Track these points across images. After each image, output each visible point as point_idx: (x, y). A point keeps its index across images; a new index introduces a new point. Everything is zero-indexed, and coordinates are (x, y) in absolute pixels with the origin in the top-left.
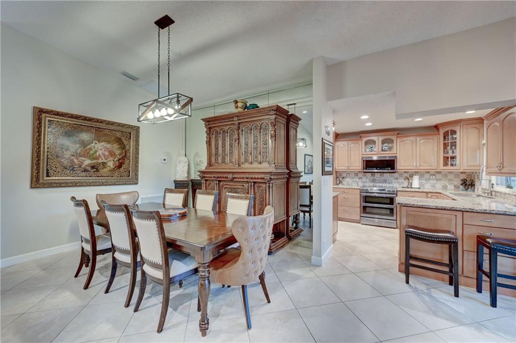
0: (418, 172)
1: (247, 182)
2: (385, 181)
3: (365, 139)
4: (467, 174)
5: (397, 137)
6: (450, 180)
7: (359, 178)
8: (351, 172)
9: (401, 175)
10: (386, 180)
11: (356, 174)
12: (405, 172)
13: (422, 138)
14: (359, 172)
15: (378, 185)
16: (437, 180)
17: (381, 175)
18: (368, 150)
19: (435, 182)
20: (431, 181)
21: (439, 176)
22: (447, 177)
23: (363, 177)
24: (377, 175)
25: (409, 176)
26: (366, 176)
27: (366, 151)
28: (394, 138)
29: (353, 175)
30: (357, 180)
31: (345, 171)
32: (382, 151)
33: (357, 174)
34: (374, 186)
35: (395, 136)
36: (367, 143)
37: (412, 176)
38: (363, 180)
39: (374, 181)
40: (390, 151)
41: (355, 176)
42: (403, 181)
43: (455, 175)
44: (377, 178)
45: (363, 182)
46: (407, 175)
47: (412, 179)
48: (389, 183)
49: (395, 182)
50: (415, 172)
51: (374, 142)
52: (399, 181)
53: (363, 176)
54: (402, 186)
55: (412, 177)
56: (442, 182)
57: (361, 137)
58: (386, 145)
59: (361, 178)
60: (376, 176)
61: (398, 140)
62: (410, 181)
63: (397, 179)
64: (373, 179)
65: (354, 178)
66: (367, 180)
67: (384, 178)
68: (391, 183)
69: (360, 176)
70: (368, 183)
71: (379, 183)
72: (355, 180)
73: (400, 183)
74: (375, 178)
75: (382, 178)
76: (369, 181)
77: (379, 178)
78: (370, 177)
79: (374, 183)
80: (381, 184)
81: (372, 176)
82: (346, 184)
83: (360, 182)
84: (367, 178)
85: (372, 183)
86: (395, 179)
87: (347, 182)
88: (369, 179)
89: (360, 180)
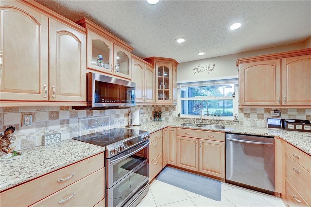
2: (106, 122)
3: (93, 37)
5: (131, 55)
7: (62, 123)
8: (39, 109)
10: (108, 118)
11: (54, 115)
14: (62, 108)
16: (144, 113)
17: (100, 112)
19: (142, 115)
21: (144, 109)
22: (147, 110)
23: (71, 120)
26: (76, 116)
27: (91, 61)
29: (44, 116)
30: (57, 127)
33: (57, 113)
37: (130, 111)
38: (71, 125)
39: (90, 124)
41: (50, 118)
42: (123, 118)
43: (150, 108)
44: (96, 119)
45: (71, 130)
48: (111, 124)
49: (116, 122)
52: (120, 118)
53: (71, 116)
56: (146, 115)
59: (67, 122)
60: (94, 115)
61: (132, 60)
62: (129, 117)
63: (118, 116)
64: (89, 120)
65: (47, 126)
66: (79, 125)
67: (105, 117)
68: (113, 124)
69: (64, 119)
70: (80, 130)
71: (98, 126)
72: (50, 128)
73: (121, 121)
74: (92, 118)
75: (102, 116)
76: (83, 125)
77: (98, 118)
78: (85, 118)
79: (90, 128)
80: (101, 127)
81: (87, 116)
82: (22, 146)
83: (64, 130)
84: (80, 120)
85: (88, 128)
86: (116, 117)
87: (23, 141)
88: (82, 122)
89: (65, 128)
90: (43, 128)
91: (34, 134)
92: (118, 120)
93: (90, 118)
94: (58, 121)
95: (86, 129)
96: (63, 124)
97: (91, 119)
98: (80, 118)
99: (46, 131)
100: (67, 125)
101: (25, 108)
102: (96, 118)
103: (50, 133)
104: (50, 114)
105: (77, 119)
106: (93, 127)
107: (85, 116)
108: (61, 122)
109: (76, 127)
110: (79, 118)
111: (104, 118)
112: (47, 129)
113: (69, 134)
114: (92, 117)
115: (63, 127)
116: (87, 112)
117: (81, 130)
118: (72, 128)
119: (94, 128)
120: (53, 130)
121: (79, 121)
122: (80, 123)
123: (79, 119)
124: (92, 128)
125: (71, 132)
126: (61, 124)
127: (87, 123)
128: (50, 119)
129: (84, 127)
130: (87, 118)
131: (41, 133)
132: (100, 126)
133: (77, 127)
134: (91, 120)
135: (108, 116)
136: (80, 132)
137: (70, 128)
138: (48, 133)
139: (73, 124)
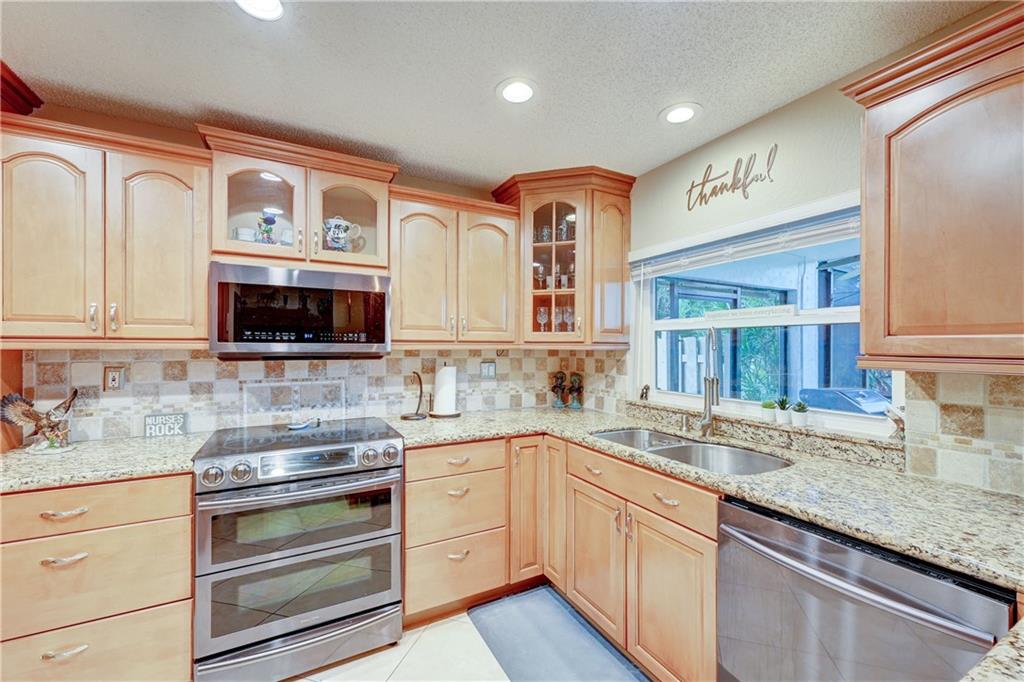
0: (452, 354)
2: (332, 397)
3: (229, 165)
4: (561, 355)
5: (391, 192)
6: (527, 377)
7: (195, 390)
8: (140, 355)
9: (394, 366)
10: (338, 388)
11: (176, 370)
12: (409, 353)
14: (196, 355)
16: (501, 378)
17: (312, 369)
19: (493, 385)
20: (485, 385)
21: (504, 365)
22: (520, 368)
23: (218, 384)
24: (296, 374)
25: (423, 370)
26: (233, 375)
28: (378, 192)
29: (152, 372)
30: (183, 400)
31: (92, 354)
32: (326, 247)
33: (183, 365)
35: (383, 189)
37: (431, 369)
38: (218, 397)
39: (277, 399)
40: (360, 251)
41: (166, 377)
42: (400, 389)
43: (537, 359)
44: (296, 386)
45: (221, 410)
46: (417, 365)
47: (432, 382)
48: (348, 404)
49: (371, 398)
50: (444, 353)
52: (388, 390)
53: (220, 376)
55: (433, 370)
56: (511, 385)
58: (344, 223)
59: (209, 388)
60: (288, 374)
62: (427, 388)
63: (379, 381)
64: (272, 388)
65: (157, 394)
66: (241, 399)
67: (328, 382)
68: (356, 404)
69: (199, 380)
70: (245, 410)
71: (302, 406)
72: (165, 399)
73: (391, 398)
74: (283, 384)
75: (317, 380)
76: (254, 400)
77: (304, 383)
78: (260, 382)
79: (277, 410)
80: (313, 410)
81: (267, 375)
82: (104, 432)
83: (200, 409)
84: (245, 386)
85: (268, 409)
86: (370, 385)
87: (106, 421)
88: (251, 391)
89: (202, 402)
90: (150, 399)
91: (129, 408)
92: (377, 395)
93: (275, 381)
94: (185, 384)
95: (262, 410)
96: (197, 394)
97: (277, 384)
98: (245, 382)
99: (156, 407)
100: (209, 396)
101: (111, 352)
102: (297, 383)
103: (165, 411)
104: (165, 369)
105: (235, 384)
106: (284, 407)
107: (261, 375)
108: (191, 387)
109: (233, 403)
110: (242, 379)
111: (324, 386)
112: (158, 402)
113: (213, 418)
114: (282, 381)
115: (198, 400)
116: (267, 367)
117: (248, 412)
118: (223, 405)
119: (290, 409)
120: (172, 406)
121: (241, 389)
122: (245, 395)
123: (240, 382)
124: (283, 410)
125: (219, 414)
126: (193, 392)
127: (268, 393)
128: (165, 379)
129: (257, 404)
130: (268, 382)
131: (145, 408)
132: (308, 406)
133: (237, 403)
134: (278, 388)
135: (339, 381)
136: (245, 416)
137: (216, 404)
138: (160, 411)
139: (225, 394)
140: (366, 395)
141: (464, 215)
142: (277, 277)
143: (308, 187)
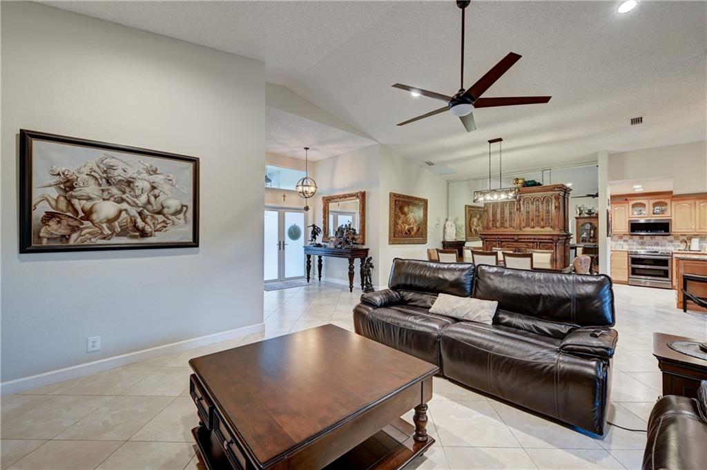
0: (697, 235)
1: (533, 242)
2: (657, 244)
3: (632, 202)
5: (671, 200)
7: (624, 241)
9: (676, 238)
10: (659, 242)
11: (621, 237)
12: (681, 235)
13: (702, 201)
14: (625, 235)
15: (647, 247)
17: (652, 238)
18: (635, 213)
23: (630, 240)
24: (647, 239)
25: (687, 239)
27: (633, 213)
28: (668, 201)
29: (616, 238)
30: (622, 243)
32: (654, 214)
34: (642, 249)
35: (670, 200)
36: (634, 206)
37: (690, 239)
39: (642, 244)
40: (663, 214)
41: (619, 238)
42: (680, 244)
44: (647, 241)
45: (630, 245)
46: (685, 238)
47: (690, 242)
48: (662, 246)
49: (669, 245)
50: (695, 235)
51: (644, 205)
52: (674, 244)
53: (630, 238)
54: (678, 248)
57: (626, 200)
58: (659, 208)
59: (627, 241)
60: (645, 239)
61: (673, 203)
62: (688, 244)
63: (671, 241)
64: (641, 242)
66: (634, 243)
67: (656, 241)
68: (664, 247)
69: (625, 239)
72: (619, 242)
73: (676, 245)
74: (643, 241)
75: (652, 240)
77: (649, 241)
80: (652, 247)
81: (640, 239)
86: (668, 242)
88: (636, 242)
89: (626, 243)
90: (616, 242)
92: (671, 245)
107: (638, 239)
109: (632, 244)
110: (634, 239)
116: (640, 237)
120: (620, 244)
121: (634, 241)
124: (644, 246)
139: (630, 242)
140: (667, 244)
141: (698, 202)
142: (642, 221)
143: (649, 203)
